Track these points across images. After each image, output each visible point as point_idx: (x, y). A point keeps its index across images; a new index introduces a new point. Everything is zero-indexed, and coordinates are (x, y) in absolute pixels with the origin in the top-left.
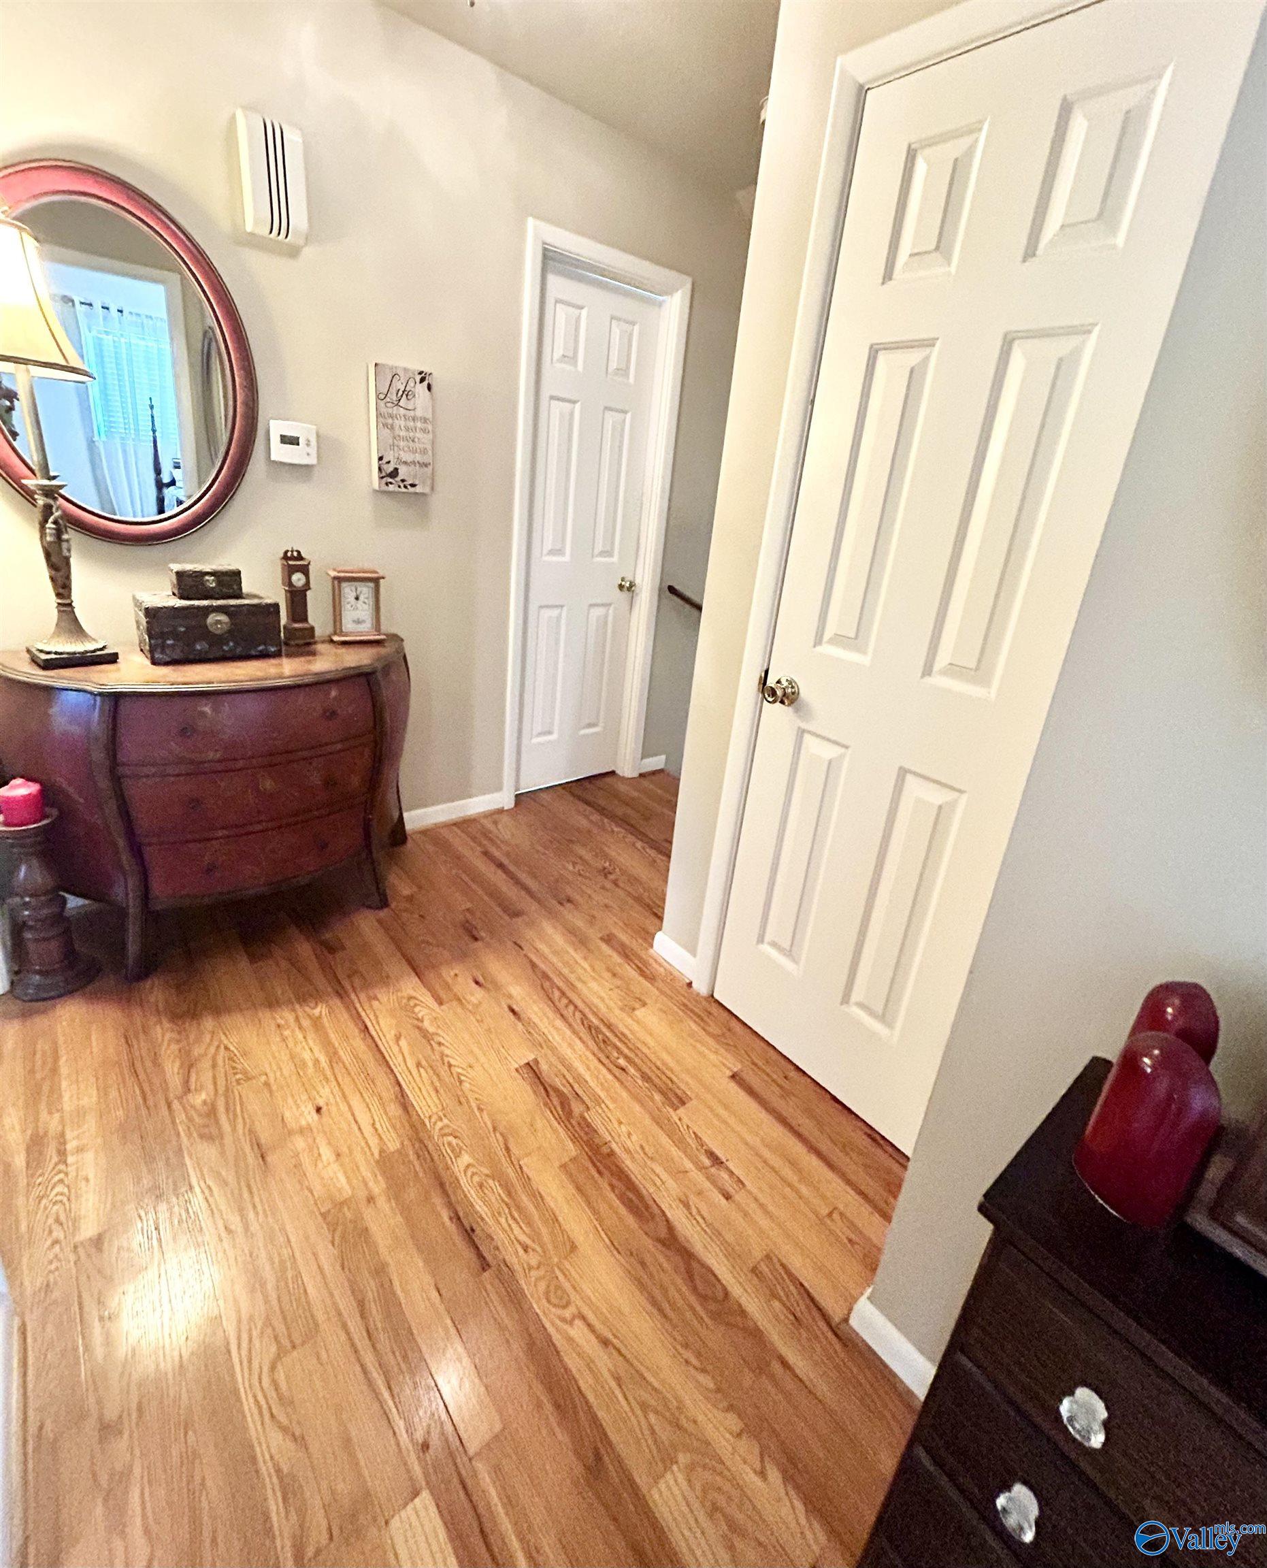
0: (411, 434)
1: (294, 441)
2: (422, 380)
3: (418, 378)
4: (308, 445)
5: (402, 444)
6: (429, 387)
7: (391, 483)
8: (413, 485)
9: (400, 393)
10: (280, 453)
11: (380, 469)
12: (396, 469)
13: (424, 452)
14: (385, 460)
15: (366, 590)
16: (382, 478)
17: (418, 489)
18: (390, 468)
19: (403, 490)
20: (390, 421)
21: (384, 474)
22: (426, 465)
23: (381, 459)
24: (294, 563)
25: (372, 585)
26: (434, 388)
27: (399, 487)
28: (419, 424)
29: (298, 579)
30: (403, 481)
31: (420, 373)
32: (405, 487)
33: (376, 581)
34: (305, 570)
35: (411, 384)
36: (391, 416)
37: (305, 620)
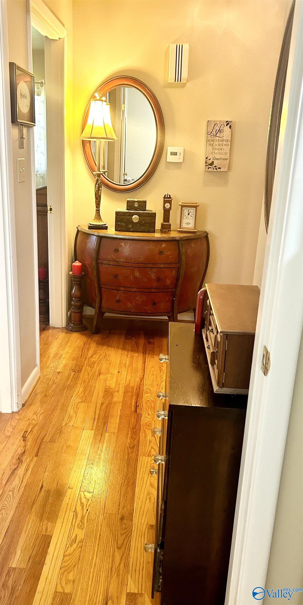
0: (221, 147)
1: (175, 154)
2: (227, 125)
3: (225, 124)
4: (180, 155)
5: (216, 151)
6: (230, 127)
7: (210, 168)
8: (219, 168)
9: (217, 131)
10: (170, 158)
11: (206, 162)
12: (213, 162)
13: (226, 154)
14: (208, 159)
15: (192, 211)
16: (206, 166)
17: (222, 170)
18: (211, 161)
19: (215, 170)
20: (212, 143)
21: (207, 164)
22: (226, 159)
23: (207, 158)
24: (167, 199)
25: (194, 209)
26: (232, 127)
27: (214, 169)
28: (224, 143)
29: (167, 205)
30: (215, 166)
31: (227, 122)
32: (216, 169)
33: (196, 207)
34: (170, 202)
35: (222, 127)
36: (212, 141)
37: (169, 222)
